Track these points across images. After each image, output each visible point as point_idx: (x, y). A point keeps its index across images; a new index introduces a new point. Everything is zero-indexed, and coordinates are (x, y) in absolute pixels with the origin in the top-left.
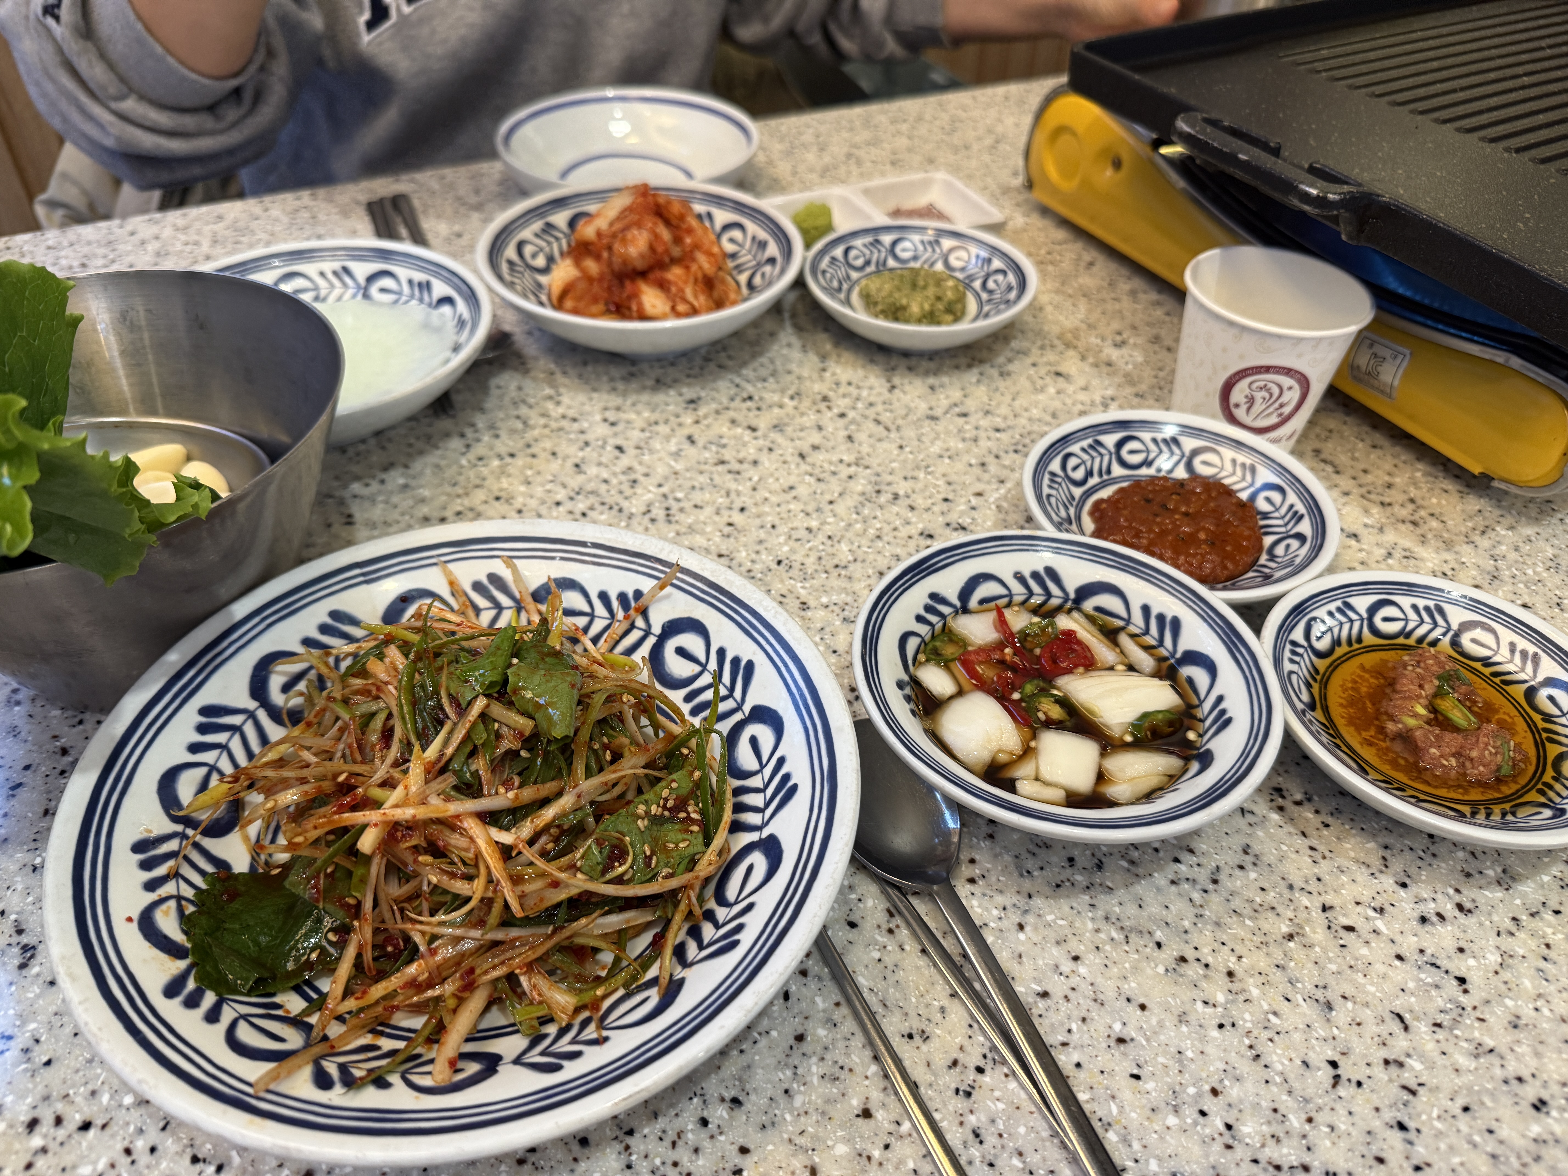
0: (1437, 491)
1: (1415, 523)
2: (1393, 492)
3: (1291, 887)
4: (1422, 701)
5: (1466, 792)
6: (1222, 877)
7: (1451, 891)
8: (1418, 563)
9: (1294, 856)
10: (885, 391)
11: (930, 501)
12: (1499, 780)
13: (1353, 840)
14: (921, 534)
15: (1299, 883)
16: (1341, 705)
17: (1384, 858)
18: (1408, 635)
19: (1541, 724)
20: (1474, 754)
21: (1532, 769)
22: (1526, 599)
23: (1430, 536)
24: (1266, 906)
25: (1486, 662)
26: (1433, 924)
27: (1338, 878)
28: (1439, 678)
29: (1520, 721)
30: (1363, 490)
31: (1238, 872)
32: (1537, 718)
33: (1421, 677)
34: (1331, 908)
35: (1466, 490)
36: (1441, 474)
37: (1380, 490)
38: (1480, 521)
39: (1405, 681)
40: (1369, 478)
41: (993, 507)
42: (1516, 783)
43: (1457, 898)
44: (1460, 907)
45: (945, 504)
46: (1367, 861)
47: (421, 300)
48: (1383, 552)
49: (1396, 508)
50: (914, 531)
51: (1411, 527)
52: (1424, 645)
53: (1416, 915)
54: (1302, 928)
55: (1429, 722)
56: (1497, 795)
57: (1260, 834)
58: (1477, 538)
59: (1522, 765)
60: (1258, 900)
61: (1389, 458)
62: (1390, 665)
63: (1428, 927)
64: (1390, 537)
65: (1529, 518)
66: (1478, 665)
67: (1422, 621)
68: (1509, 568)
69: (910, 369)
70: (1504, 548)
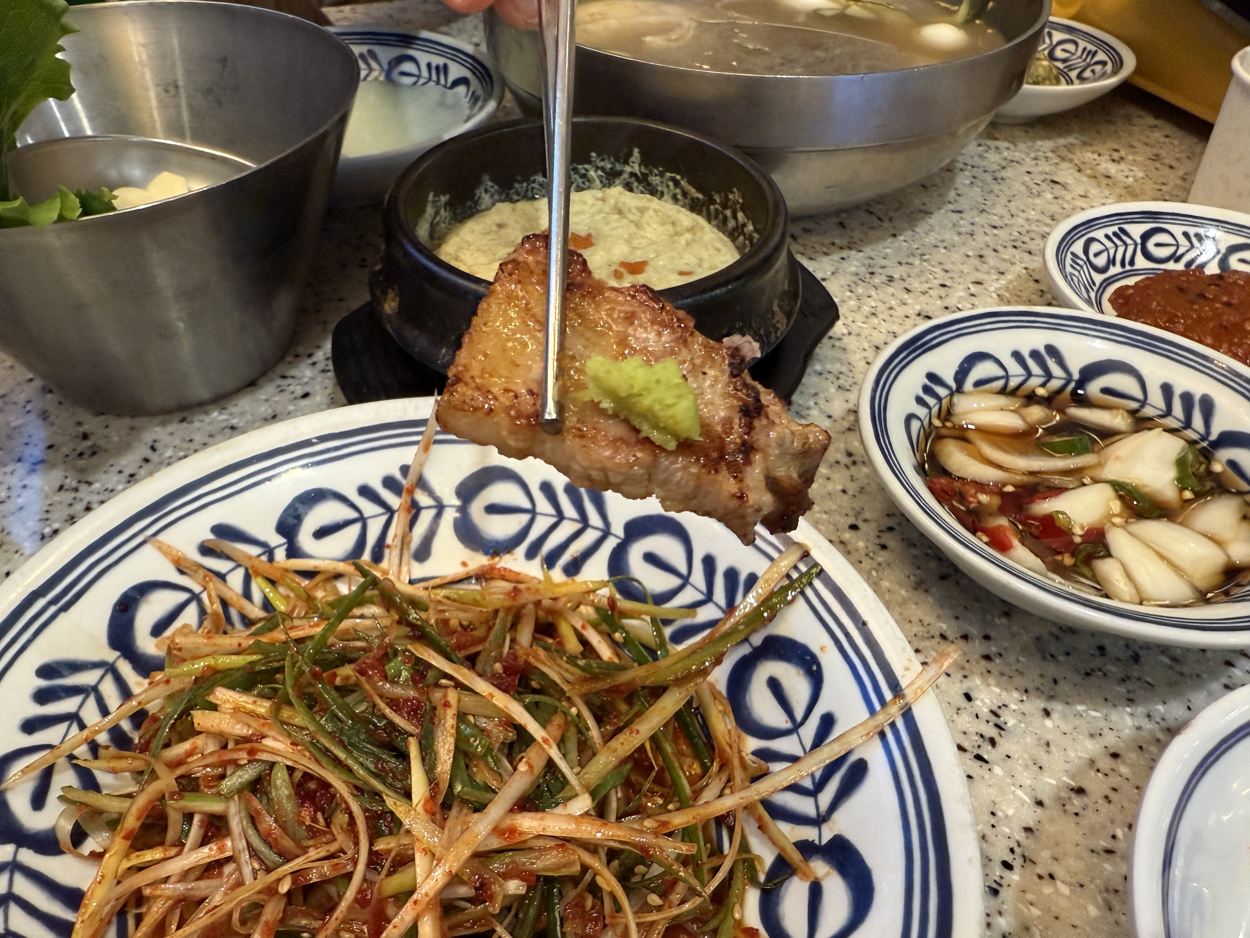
11: (927, 286)
14: (919, 315)
41: (994, 295)
45: (943, 289)
47: (438, 82)
50: (911, 312)
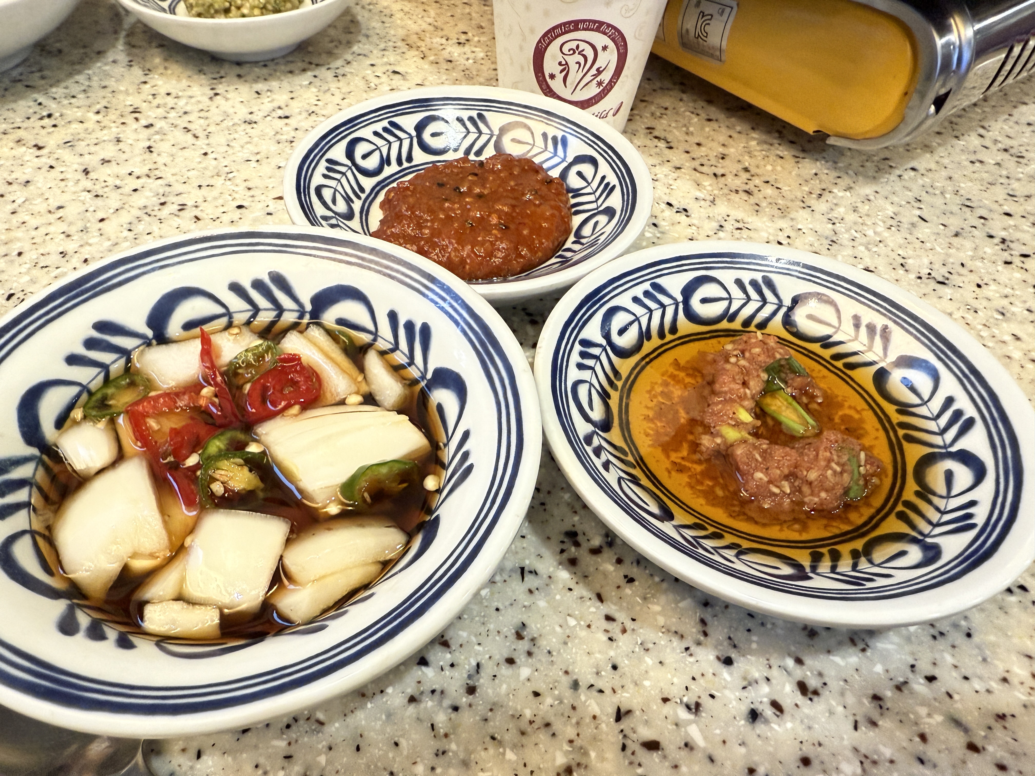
0: (772, 158)
1: (747, 192)
2: (726, 162)
3: (575, 685)
4: (746, 403)
5: (805, 528)
6: (483, 681)
7: (790, 663)
8: (751, 234)
9: (583, 633)
10: (205, 99)
12: (848, 506)
13: (663, 599)
15: (587, 677)
16: (647, 418)
17: (703, 622)
18: (732, 318)
19: (896, 418)
20: (813, 475)
21: (888, 482)
22: (868, 262)
23: (764, 204)
24: (539, 722)
25: (825, 341)
26: (767, 722)
27: (640, 660)
28: (767, 370)
29: (869, 415)
30: (696, 164)
31: (505, 670)
32: (890, 409)
33: (745, 372)
34: (629, 712)
35: (801, 155)
36: (775, 141)
37: (713, 162)
38: (816, 185)
39: (726, 379)
40: (703, 151)
42: (868, 505)
43: (799, 673)
44: (802, 687)
46: (681, 629)
48: (715, 225)
49: (730, 179)
51: (745, 196)
52: (752, 328)
53: (744, 708)
54: (586, 754)
55: (756, 435)
56: (846, 528)
57: (542, 604)
58: (812, 202)
59: (875, 480)
60: (528, 714)
61: (724, 130)
62: (710, 357)
63: (760, 728)
64: (722, 209)
65: (866, 177)
66: (815, 347)
67: (749, 299)
68: (848, 231)
69: (239, 76)
70: (842, 210)
